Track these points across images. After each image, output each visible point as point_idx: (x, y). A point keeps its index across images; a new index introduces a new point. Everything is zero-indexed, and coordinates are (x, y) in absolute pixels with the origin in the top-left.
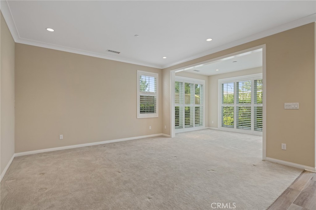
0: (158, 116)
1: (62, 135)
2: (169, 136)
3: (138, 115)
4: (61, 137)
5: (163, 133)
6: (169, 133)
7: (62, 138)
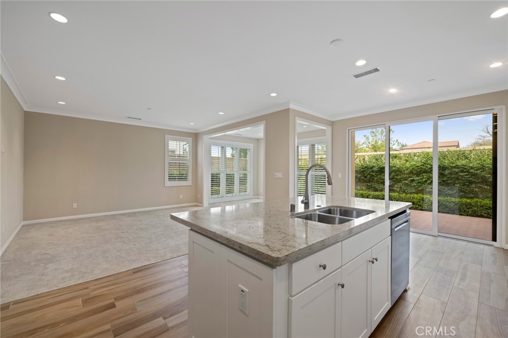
0: (191, 184)
1: (76, 204)
2: (201, 205)
3: (166, 184)
4: (75, 205)
5: (197, 202)
6: (202, 202)
7: (76, 207)
